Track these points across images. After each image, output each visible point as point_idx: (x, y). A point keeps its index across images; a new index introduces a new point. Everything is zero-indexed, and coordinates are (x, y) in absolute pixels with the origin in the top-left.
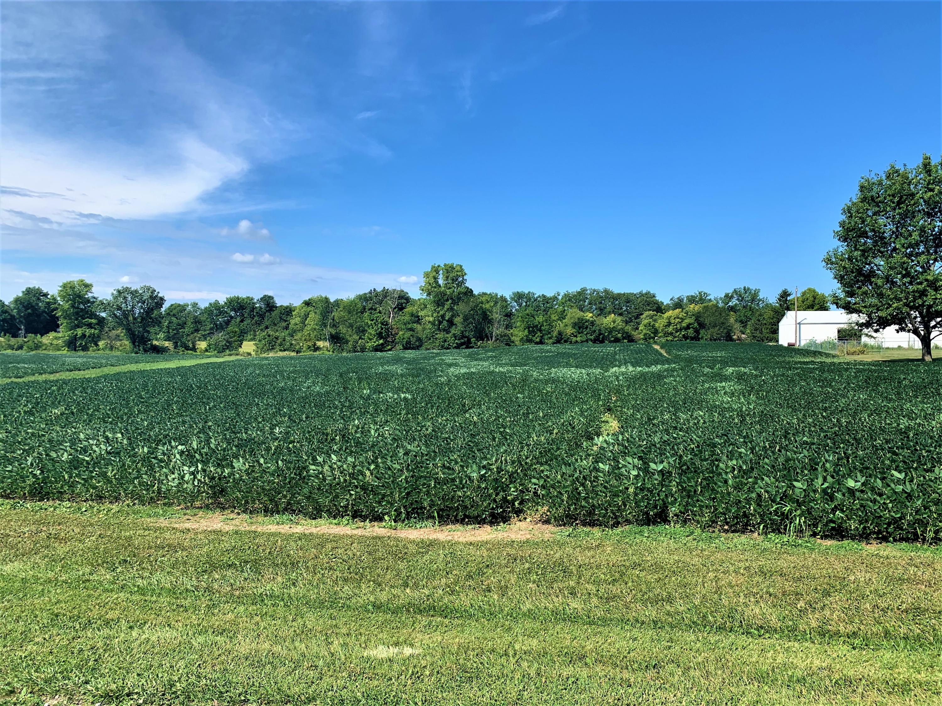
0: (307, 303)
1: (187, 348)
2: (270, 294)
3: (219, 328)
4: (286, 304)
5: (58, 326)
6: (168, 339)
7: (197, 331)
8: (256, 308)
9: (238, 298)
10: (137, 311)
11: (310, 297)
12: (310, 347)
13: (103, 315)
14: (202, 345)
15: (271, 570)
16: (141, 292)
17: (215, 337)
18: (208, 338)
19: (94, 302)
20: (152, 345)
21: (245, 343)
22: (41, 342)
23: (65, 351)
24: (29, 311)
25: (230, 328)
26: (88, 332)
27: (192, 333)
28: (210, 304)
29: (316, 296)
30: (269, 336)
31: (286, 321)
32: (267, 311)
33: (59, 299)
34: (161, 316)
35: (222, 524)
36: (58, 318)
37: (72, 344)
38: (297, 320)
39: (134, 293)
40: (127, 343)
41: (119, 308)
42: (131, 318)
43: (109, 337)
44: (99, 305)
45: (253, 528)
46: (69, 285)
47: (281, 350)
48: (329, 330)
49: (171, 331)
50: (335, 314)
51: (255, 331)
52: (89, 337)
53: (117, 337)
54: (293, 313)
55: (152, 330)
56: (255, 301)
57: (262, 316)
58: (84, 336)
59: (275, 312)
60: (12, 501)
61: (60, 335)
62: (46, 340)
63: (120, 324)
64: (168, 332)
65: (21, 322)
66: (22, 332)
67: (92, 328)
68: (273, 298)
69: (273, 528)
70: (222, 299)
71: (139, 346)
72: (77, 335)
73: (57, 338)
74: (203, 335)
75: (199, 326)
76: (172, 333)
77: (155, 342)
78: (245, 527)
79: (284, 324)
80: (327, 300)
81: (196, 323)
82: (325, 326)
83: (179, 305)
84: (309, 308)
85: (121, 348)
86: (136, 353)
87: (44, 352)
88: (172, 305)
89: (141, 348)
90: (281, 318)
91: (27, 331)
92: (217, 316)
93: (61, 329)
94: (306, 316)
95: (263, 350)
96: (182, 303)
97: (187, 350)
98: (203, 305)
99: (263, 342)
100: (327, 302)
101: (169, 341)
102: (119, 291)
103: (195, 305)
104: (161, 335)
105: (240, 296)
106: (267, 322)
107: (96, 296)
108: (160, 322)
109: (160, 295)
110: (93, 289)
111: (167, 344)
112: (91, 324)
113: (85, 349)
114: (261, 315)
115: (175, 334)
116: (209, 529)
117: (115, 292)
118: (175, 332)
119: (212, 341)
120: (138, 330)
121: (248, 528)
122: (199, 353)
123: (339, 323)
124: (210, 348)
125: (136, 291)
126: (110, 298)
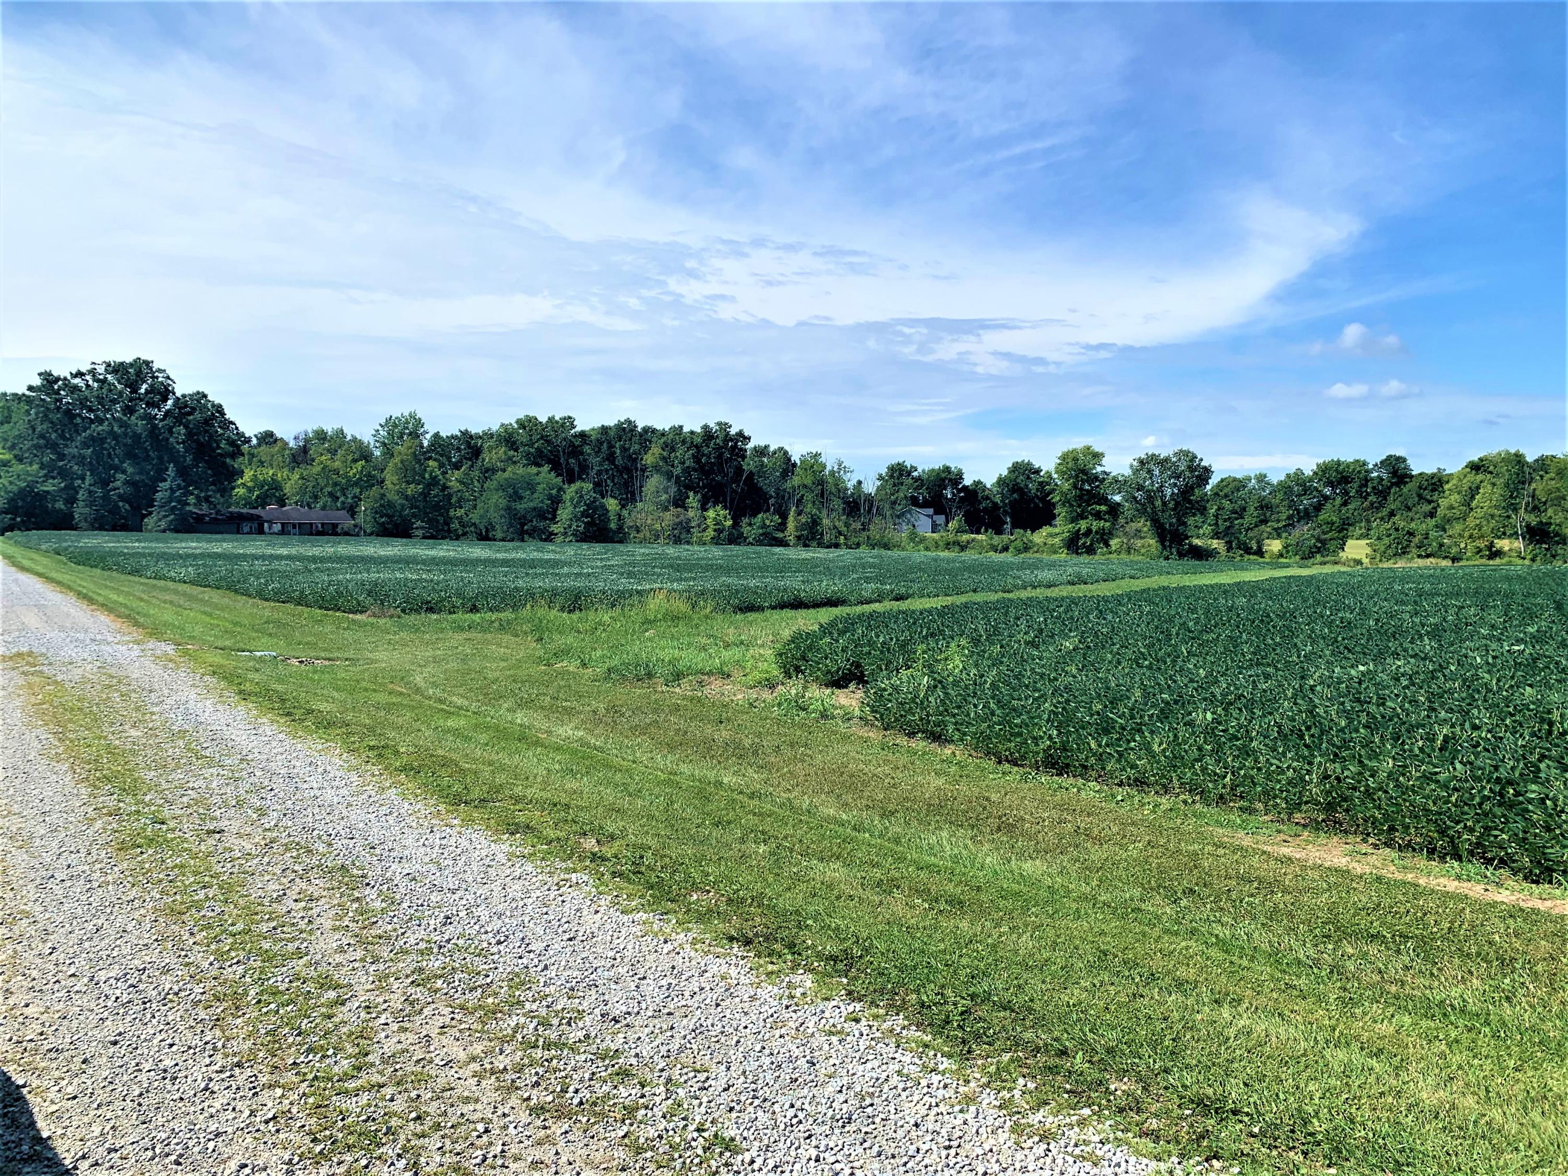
0: (1475, 467)
1: (1248, 551)
2: (1399, 453)
3: (1306, 516)
4: (1430, 469)
5: (1054, 517)
6: (1216, 535)
7: (1265, 521)
8: (1372, 479)
9: (1339, 463)
10: (1168, 492)
11: (1482, 455)
12: (1480, 551)
13: (1117, 498)
14: (1275, 546)
15: (1456, 961)
16: (1174, 459)
17: (1296, 533)
18: (1284, 535)
19: (1104, 479)
20: (1190, 545)
21: (1350, 543)
22: (1031, 541)
23: (1063, 555)
24: (1015, 496)
25: (1323, 516)
26: (1096, 525)
27: (1256, 526)
28: (1288, 476)
29: (1495, 452)
30: (1397, 530)
31: (1430, 502)
32: (1393, 484)
33: (1055, 476)
34: (1204, 499)
35: (1348, 858)
36: (1054, 505)
37: (1073, 544)
38: (1455, 498)
39: (1163, 463)
40: (1152, 542)
41: (1140, 488)
42: (1158, 503)
43: (1126, 534)
44: (1111, 483)
45: (1410, 877)
46: (1071, 456)
47: (1419, 556)
48: (1524, 517)
49: (1220, 522)
50: (1539, 486)
51: (1368, 521)
52: (1097, 532)
53: (1138, 534)
54: (1446, 487)
55: (1191, 521)
56: (1371, 466)
57: (1383, 494)
58: (1089, 532)
59: (1409, 486)
60: (1022, 770)
61: (1057, 530)
62: (1039, 537)
63: (1142, 511)
64: (1216, 524)
65: (1006, 513)
66: (1008, 527)
67: (1100, 519)
68: (1404, 460)
69: (1452, 886)
70: (1309, 467)
71: (1171, 547)
72: (1079, 530)
73: (1051, 535)
74: (1275, 529)
75: (1268, 514)
76: (1223, 525)
77: (1197, 542)
78: (1392, 872)
79: (1427, 508)
80: (1518, 459)
81: (1262, 507)
82: (1516, 510)
83: (1235, 480)
84: (1480, 477)
85: (1143, 551)
86: (1167, 558)
87: (1037, 555)
88: (1222, 480)
89: (1174, 550)
90: (1420, 497)
91: (1015, 526)
92: (1299, 495)
93: (1057, 521)
94: (1474, 491)
95: (1385, 556)
96: (1239, 476)
97: (1249, 554)
98: (1275, 478)
99: (1386, 541)
100: (1519, 462)
101: (1218, 538)
102: (1142, 462)
103: (1261, 478)
104: (1207, 529)
105: (1342, 459)
106: (1392, 504)
107: (1107, 470)
108: (1205, 509)
109: (1203, 464)
110: (1104, 461)
111: (1215, 544)
112: (1099, 512)
113: (1091, 551)
114: (1381, 492)
115: (1228, 528)
116: (1327, 864)
117: (1135, 463)
118: (1228, 524)
119: (1292, 540)
120: (1168, 520)
121: (1399, 876)
122: (1267, 560)
123: (1545, 503)
124: (1288, 552)
125: (1167, 460)
126: (1128, 472)
